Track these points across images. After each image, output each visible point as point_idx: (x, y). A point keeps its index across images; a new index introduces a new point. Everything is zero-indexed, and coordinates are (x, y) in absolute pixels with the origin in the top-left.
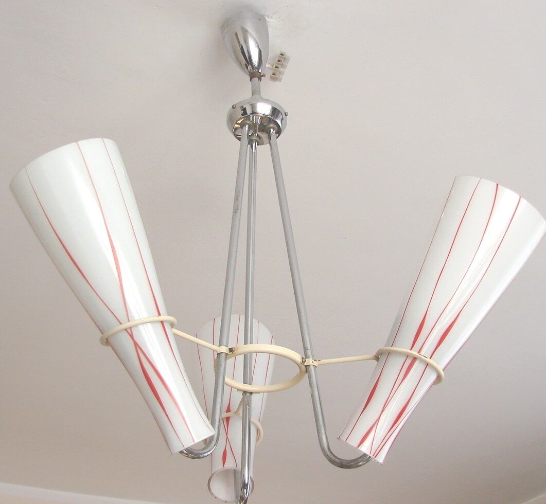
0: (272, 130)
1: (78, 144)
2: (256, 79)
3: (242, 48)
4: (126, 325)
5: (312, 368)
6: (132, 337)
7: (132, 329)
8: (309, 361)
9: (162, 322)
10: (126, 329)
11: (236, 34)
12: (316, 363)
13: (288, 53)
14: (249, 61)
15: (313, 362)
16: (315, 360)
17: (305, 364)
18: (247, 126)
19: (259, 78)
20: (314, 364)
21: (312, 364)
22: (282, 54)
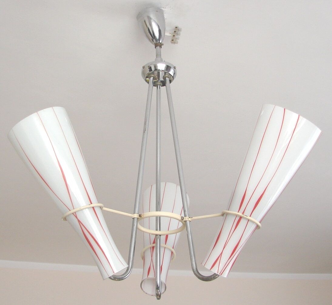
0: (167, 78)
1: (38, 114)
2: (158, 47)
3: (149, 30)
4: (73, 211)
5: (188, 222)
6: (76, 217)
7: (76, 213)
8: (186, 219)
9: (93, 208)
10: (73, 214)
11: (145, 21)
12: (190, 219)
13: (180, 26)
14: (153, 36)
15: (188, 219)
16: (190, 218)
17: (184, 220)
18: (152, 78)
19: (160, 46)
20: (189, 220)
21: (188, 220)
22: (176, 28)
